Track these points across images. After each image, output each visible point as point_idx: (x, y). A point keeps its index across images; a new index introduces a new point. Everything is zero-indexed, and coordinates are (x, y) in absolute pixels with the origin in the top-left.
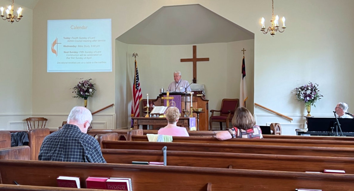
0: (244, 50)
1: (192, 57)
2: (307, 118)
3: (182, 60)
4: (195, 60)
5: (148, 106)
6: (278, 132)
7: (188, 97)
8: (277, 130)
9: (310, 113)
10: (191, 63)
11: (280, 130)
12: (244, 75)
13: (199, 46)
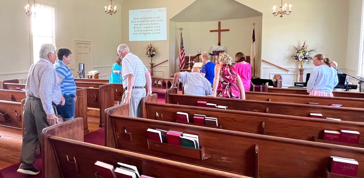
0: (254, 24)
1: (217, 29)
2: (300, 70)
3: (211, 31)
4: (219, 31)
5: (190, 62)
6: (280, 80)
7: (216, 56)
8: (279, 79)
9: (303, 67)
10: (217, 33)
11: (281, 79)
12: (254, 40)
13: (222, 22)
